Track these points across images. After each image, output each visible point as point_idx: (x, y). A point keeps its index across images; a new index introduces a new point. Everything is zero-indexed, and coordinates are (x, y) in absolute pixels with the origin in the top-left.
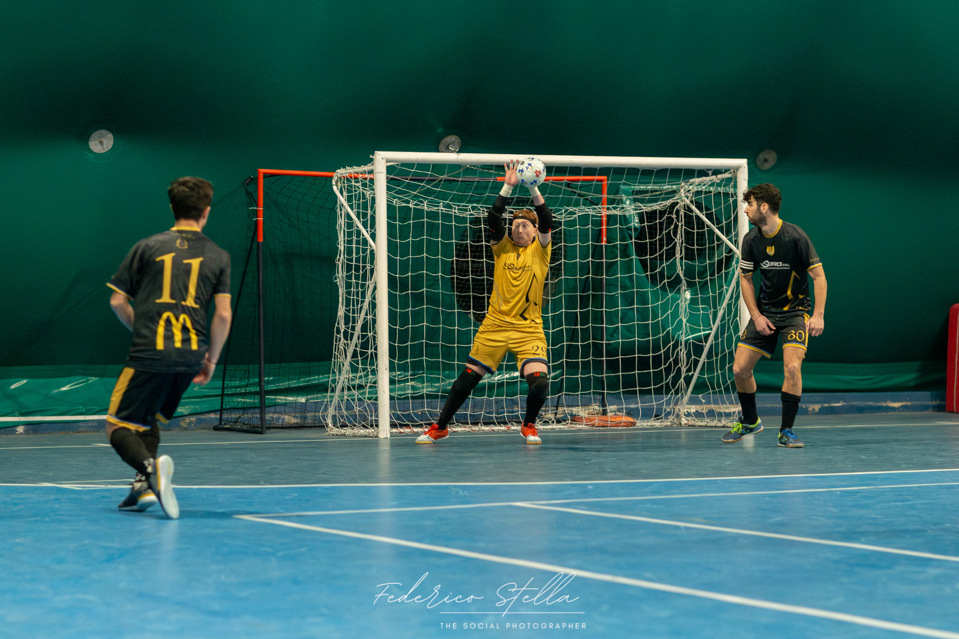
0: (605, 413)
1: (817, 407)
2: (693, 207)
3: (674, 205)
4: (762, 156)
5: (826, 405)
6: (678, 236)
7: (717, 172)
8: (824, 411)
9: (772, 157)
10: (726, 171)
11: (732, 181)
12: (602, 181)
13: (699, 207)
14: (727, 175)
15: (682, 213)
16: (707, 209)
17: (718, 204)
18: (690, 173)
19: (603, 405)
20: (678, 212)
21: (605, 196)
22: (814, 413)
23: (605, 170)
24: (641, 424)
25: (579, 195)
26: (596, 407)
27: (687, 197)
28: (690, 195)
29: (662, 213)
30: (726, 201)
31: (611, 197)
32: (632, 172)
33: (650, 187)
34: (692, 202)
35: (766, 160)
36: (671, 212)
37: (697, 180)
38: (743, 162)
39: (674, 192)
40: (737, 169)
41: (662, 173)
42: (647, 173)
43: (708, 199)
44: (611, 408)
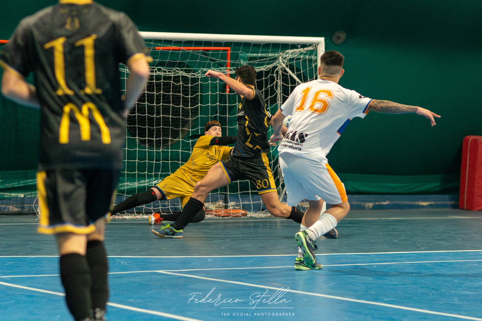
0: (226, 207)
1: (371, 205)
2: (288, 70)
3: (275, 67)
4: (336, 34)
5: (377, 203)
6: (279, 88)
7: (304, 46)
8: (375, 208)
9: (343, 36)
10: (310, 45)
11: (314, 52)
12: (227, 50)
13: (292, 69)
14: (310, 48)
15: (280, 72)
16: (298, 70)
17: (305, 67)
18: (285, 46)
19: (226, 201)
20: (277, 72)
21: (229, 61)
22: (369, 209)
23: (228, 44)
24: (250, 214)
25: (211, 60)
26: (221, 203)
27: (284, 63)
28: (286, 61)
29: (267, 73)
30: (310, 66)
31: (232, 62)
32: (247, 45)
33: (260, 55)
34: (287, 66)
35: (339, 38)
36: (273, 73)
37: (290, 51)
38: (321, 40)
39: (275, 59)
40: (317, 44)
41: (267, 46)
42: (257, 46)
43: (298, 64)
44: (231, 204)
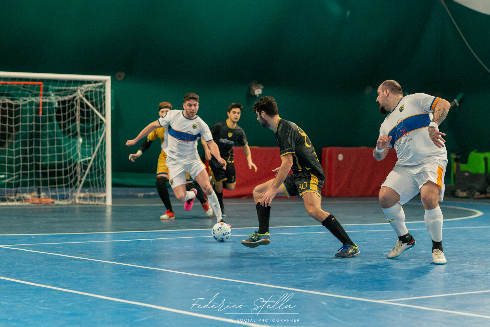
0: (39, 197)
1: (142, 195)
2: (84, 99)
3: (74, 97)
4: (118, 74)
5: (146, 194)
6: (77, 112)
7: (96, 82)
8: (145, 197)
9: (123, 75)
10: (100, 82)
11: (103, 87)
12: (40, 85)
13: (87, 98)
14: (101, 84)
15: (79, 101)
16: (92, 99)
17: (96, 97)
18: (83, 82)
19: (39, 193)
20: (76, 101)
21: (41, 92)
22: (140, 198)
23: (42, 80)
24: (57, 202)
25: (30, 92)
26: (35, 194)
27: (81, 94)
28: (83, 93)
29: (69, 101)
30: (100, 96)
31: (45, 93)
32: (55, 81)
33: (63, 88)
34: (83, 96)
35: (119, 76)
36: (73, 101)
37: (86, 86)
38: (109, 78)
39: (75, 91)
40: (105, 82)
41: (69, 82)
42: (62, 82)
43: (91, 95)
44: (43, 194)
